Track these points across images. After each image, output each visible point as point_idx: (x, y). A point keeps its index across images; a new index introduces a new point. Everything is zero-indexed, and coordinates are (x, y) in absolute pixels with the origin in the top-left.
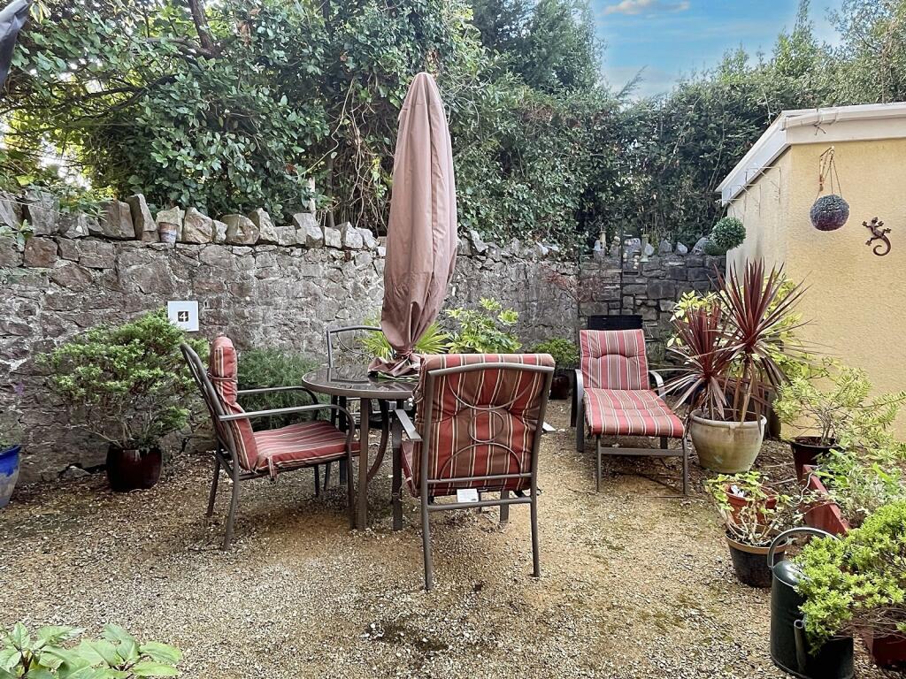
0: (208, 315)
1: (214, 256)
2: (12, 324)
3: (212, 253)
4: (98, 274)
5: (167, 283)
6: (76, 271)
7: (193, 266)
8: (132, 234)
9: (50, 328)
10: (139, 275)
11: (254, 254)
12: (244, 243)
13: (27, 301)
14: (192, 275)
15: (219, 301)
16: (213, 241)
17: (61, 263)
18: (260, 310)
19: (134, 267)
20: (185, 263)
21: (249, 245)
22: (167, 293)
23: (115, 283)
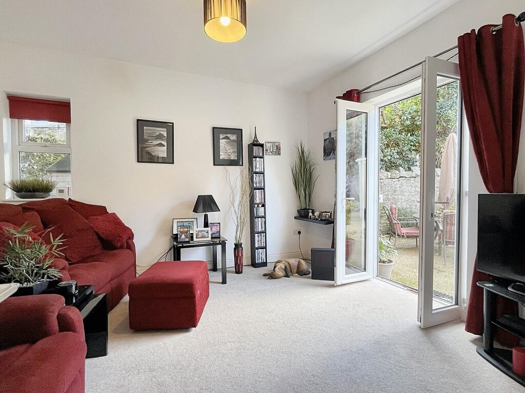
15: (388, 194)
16: (387, 178)
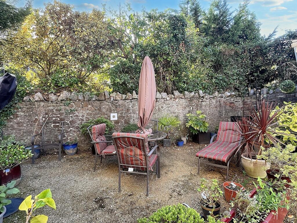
0: (120, 116)
1: (121, 103)
2: (80, 118)
3: (121, 102)
4: (97, 108)
5: (111, 109)
6: (92, 108)
7: (117, 105)
8: (104, 99)
9: (87, 119)
10: (105, 108)
11: (131, 102)
12: (129, 99)
13: (83, 114)
14: (116, 107)
17: (90, 106)
18: (132, 115)
19: (104, 106)
20: (115, 105)
21: (130, 100)
22: (111, 112)
23: (100, 110)
